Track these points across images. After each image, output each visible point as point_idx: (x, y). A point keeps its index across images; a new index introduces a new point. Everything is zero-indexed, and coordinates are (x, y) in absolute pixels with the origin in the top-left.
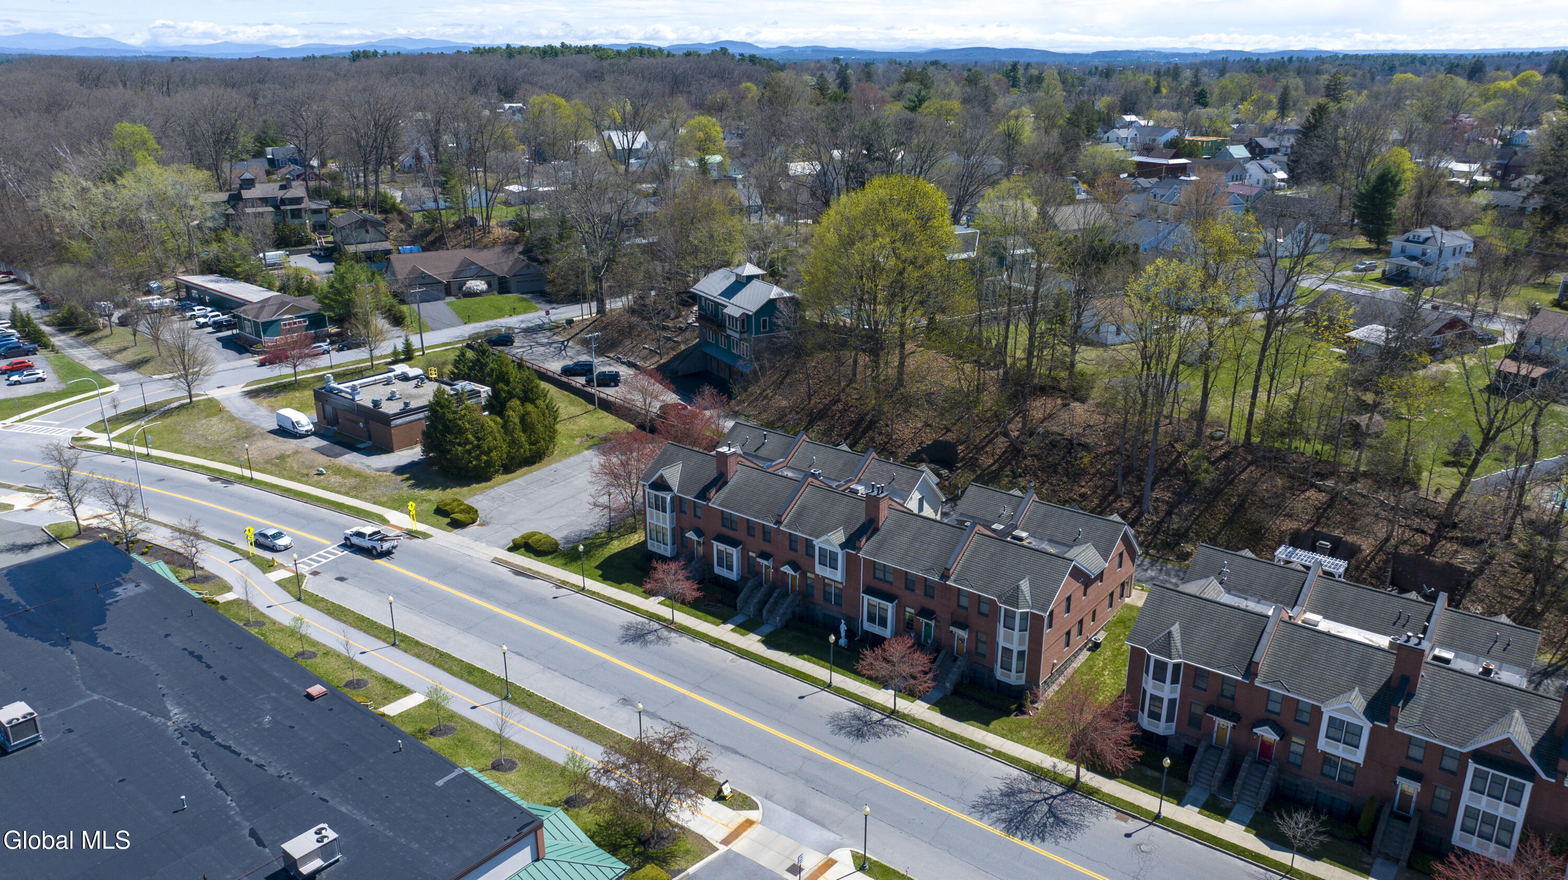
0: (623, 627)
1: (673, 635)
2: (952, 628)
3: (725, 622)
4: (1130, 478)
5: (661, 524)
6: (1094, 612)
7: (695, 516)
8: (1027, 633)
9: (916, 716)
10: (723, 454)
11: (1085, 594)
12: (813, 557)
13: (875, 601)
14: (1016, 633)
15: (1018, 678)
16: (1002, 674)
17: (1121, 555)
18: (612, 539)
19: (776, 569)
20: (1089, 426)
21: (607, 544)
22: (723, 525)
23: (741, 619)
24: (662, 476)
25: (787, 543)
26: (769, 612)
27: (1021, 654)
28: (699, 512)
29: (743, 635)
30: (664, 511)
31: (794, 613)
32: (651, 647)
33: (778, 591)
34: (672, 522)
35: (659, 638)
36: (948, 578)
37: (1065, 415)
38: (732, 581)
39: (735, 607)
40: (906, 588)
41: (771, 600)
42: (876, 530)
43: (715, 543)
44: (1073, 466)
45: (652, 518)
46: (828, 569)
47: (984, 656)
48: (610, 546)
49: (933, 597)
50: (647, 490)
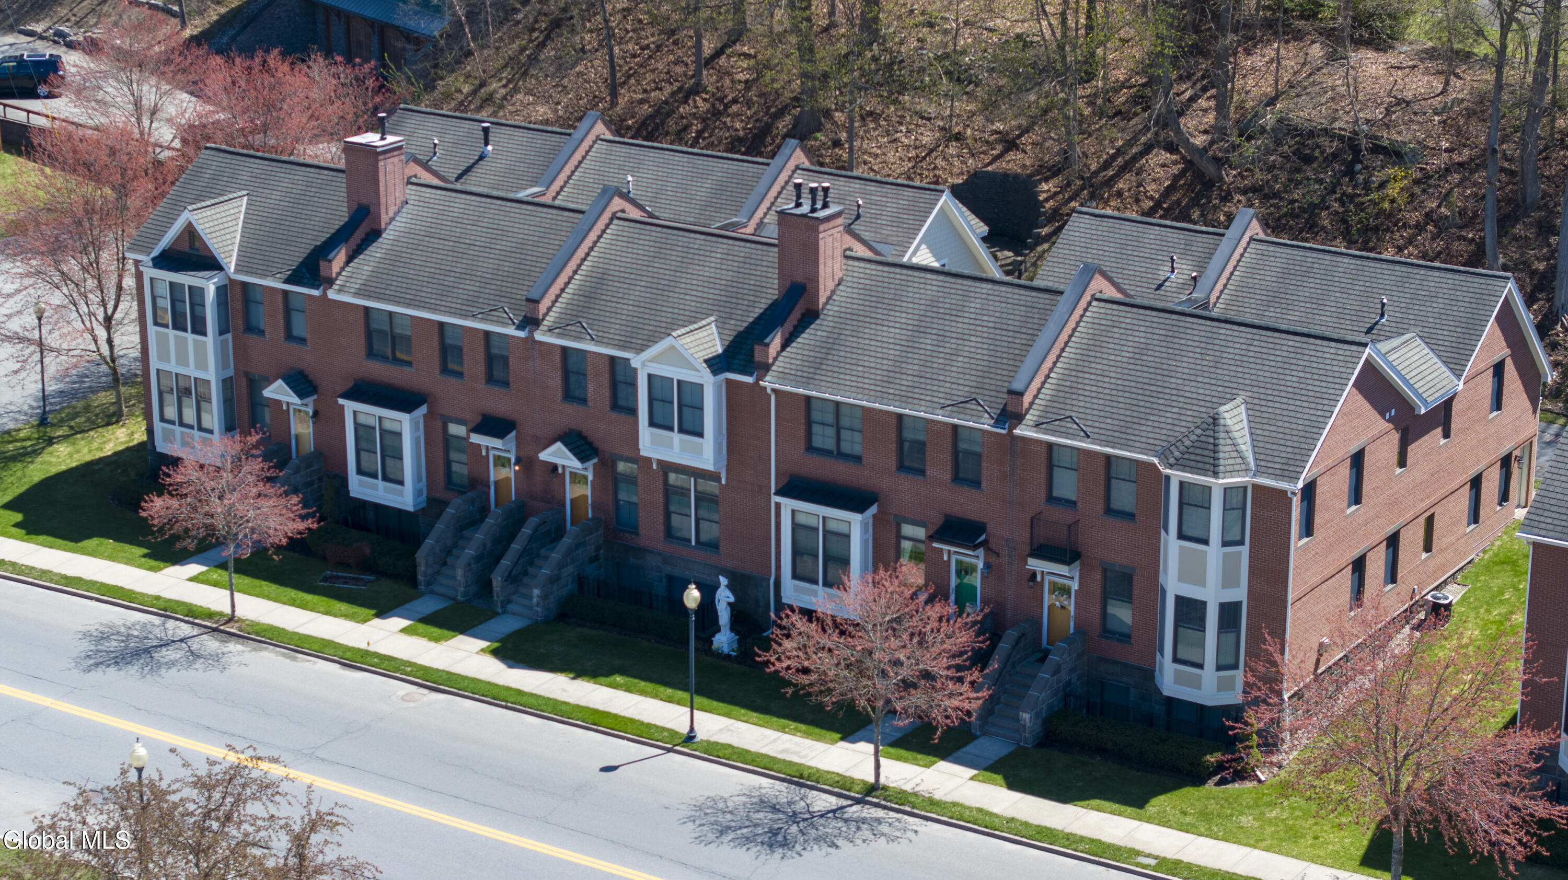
0: (86, 635)
1: (234, 647)
2: (1035, 564)
3: (383, 612)
4: (1518, 230)
5: (192, 371)
6: (1430, 521)
7: (289, 336)
8: (1245, 550)
9: (938, 796)
10: (368, 149)
11: (1402, 463)
12: (633, 411)
13: (813, 511)
14: (1214, 552)
15: (1224, 685)
16: (1179, 679)
17: (1499, 369)
18: (50, 441)
19: (527, 462)
20: (1399, 102)
21: (35, 453)
22: (371, 353)
23: (429, 605)
24: (190, 232)
25: (556, 381)
26: (513, 579)
27: (1229, 612)
28: (300, 327)
29: (437, 640)
30: (199, 328)
31: (580, 580)
32: (171, 675)
33: (533, 521)
34: (222, 363)
35: (195, 655)
36: (1018, 418)
37: (1334, 79)
38: (400, 512)
39: (412, 581)
40: (902, 467)
41: (516, 546)
42: (811, 316)
43: (350, 406)
44: (1361, 207)
45: (164, 356)
46: (676, 437)
47: (1125, 638)
48: (45, 457)
49: (976, 484)
50: (149, 272)
